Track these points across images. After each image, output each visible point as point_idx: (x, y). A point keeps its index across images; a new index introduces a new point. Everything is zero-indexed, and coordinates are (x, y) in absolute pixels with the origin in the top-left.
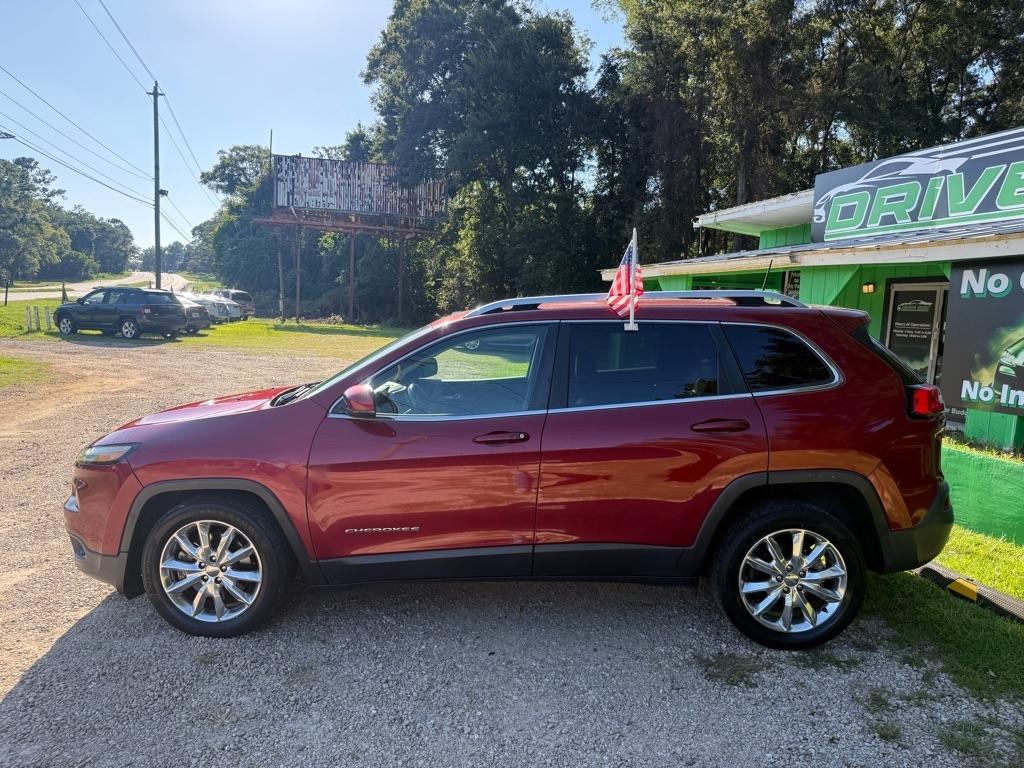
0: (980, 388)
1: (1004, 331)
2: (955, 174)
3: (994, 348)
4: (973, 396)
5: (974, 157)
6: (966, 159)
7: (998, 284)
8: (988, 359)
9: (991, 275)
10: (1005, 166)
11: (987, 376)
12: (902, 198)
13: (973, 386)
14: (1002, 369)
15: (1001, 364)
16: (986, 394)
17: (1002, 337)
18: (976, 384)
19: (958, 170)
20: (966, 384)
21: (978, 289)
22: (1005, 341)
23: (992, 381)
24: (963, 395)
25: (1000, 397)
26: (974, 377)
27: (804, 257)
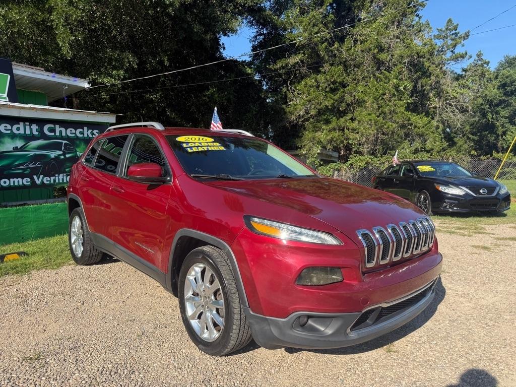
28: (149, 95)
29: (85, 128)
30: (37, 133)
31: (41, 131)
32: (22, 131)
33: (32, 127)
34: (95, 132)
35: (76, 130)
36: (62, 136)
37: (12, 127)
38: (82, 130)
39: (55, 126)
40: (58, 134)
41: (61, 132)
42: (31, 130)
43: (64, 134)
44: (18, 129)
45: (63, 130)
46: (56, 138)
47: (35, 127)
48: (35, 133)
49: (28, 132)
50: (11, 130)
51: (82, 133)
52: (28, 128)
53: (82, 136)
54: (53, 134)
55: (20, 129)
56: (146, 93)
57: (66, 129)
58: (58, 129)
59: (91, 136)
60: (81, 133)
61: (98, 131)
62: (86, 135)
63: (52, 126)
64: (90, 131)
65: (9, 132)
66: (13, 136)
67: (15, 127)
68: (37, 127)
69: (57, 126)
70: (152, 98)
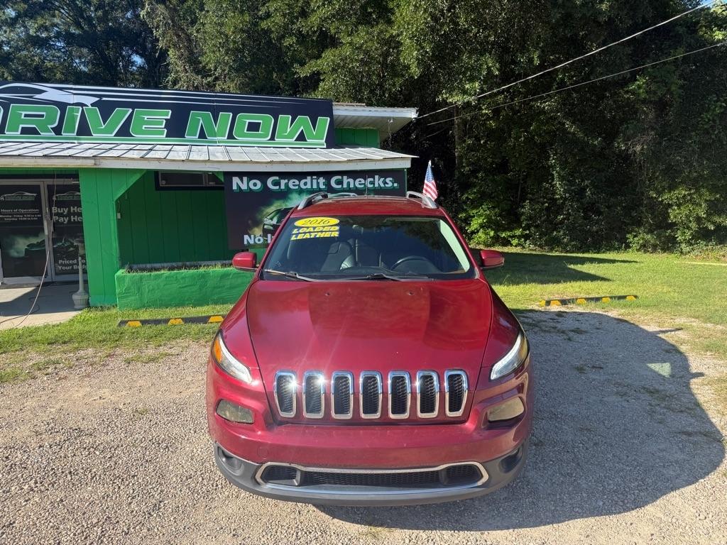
0: (255, 237)
1: (263, 209)
2: (90, 107)
3: (260, 217)
4: (252, 242)
5: (104, 99)
6: (98, 99)
7: (255, 185)
8: (257, 223)
9: (250, 180)
10: (131, 110)
11: (258, 232)
12: (42, 116)
13: (250, 238)
14: (266, 227)
15: (264, 225)
16: (259, 240)
17: (262, 211)
18: (252, 236)
19: (92, 105)
20: (246, 237)
21: (244, 187)
22: (265, 213)
23: (261, 233)
24: (245, 243)
25: (267, 240)
26: (250, 232)
27: (104, 161)
28: (541, 103)
29: (377, 177)
30: (324, 187)
31: (328, 184)
32: (309, 186)
33: (319, 181)
34: (388, 180)
35: (365, 180)
36: (350, 188)
37: (300, 182)
38: (372, 179)
39: (342, 177)
40: (345, 186)
41: (349, 183)
42: (318, 183)
43: (352, 186)
44: (305, 184)
45: (351, 181)
46: (344, 190)
47: (322, 180)
48: (322, 186)
49: (315, 186)
50: (299, 185)
51: (373, 183)
52: (315, 181)
53: (372, 186)
54: (340, 186)
55: (308, 183)
56: (536, 100)
57: (355, 180)
58: (345, 180)
59: (382, 185)
60: (371, 183)
61: (391, 179)
62: (376, 185)
63: (340, 177)
64: (382, 179)
65: (297, 187)
66: (301, 192)
67: (303, 181)
68: (324, 181)
69: (345, 177)
70: (544, 107)
